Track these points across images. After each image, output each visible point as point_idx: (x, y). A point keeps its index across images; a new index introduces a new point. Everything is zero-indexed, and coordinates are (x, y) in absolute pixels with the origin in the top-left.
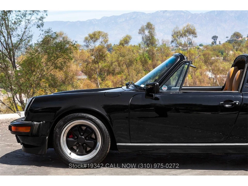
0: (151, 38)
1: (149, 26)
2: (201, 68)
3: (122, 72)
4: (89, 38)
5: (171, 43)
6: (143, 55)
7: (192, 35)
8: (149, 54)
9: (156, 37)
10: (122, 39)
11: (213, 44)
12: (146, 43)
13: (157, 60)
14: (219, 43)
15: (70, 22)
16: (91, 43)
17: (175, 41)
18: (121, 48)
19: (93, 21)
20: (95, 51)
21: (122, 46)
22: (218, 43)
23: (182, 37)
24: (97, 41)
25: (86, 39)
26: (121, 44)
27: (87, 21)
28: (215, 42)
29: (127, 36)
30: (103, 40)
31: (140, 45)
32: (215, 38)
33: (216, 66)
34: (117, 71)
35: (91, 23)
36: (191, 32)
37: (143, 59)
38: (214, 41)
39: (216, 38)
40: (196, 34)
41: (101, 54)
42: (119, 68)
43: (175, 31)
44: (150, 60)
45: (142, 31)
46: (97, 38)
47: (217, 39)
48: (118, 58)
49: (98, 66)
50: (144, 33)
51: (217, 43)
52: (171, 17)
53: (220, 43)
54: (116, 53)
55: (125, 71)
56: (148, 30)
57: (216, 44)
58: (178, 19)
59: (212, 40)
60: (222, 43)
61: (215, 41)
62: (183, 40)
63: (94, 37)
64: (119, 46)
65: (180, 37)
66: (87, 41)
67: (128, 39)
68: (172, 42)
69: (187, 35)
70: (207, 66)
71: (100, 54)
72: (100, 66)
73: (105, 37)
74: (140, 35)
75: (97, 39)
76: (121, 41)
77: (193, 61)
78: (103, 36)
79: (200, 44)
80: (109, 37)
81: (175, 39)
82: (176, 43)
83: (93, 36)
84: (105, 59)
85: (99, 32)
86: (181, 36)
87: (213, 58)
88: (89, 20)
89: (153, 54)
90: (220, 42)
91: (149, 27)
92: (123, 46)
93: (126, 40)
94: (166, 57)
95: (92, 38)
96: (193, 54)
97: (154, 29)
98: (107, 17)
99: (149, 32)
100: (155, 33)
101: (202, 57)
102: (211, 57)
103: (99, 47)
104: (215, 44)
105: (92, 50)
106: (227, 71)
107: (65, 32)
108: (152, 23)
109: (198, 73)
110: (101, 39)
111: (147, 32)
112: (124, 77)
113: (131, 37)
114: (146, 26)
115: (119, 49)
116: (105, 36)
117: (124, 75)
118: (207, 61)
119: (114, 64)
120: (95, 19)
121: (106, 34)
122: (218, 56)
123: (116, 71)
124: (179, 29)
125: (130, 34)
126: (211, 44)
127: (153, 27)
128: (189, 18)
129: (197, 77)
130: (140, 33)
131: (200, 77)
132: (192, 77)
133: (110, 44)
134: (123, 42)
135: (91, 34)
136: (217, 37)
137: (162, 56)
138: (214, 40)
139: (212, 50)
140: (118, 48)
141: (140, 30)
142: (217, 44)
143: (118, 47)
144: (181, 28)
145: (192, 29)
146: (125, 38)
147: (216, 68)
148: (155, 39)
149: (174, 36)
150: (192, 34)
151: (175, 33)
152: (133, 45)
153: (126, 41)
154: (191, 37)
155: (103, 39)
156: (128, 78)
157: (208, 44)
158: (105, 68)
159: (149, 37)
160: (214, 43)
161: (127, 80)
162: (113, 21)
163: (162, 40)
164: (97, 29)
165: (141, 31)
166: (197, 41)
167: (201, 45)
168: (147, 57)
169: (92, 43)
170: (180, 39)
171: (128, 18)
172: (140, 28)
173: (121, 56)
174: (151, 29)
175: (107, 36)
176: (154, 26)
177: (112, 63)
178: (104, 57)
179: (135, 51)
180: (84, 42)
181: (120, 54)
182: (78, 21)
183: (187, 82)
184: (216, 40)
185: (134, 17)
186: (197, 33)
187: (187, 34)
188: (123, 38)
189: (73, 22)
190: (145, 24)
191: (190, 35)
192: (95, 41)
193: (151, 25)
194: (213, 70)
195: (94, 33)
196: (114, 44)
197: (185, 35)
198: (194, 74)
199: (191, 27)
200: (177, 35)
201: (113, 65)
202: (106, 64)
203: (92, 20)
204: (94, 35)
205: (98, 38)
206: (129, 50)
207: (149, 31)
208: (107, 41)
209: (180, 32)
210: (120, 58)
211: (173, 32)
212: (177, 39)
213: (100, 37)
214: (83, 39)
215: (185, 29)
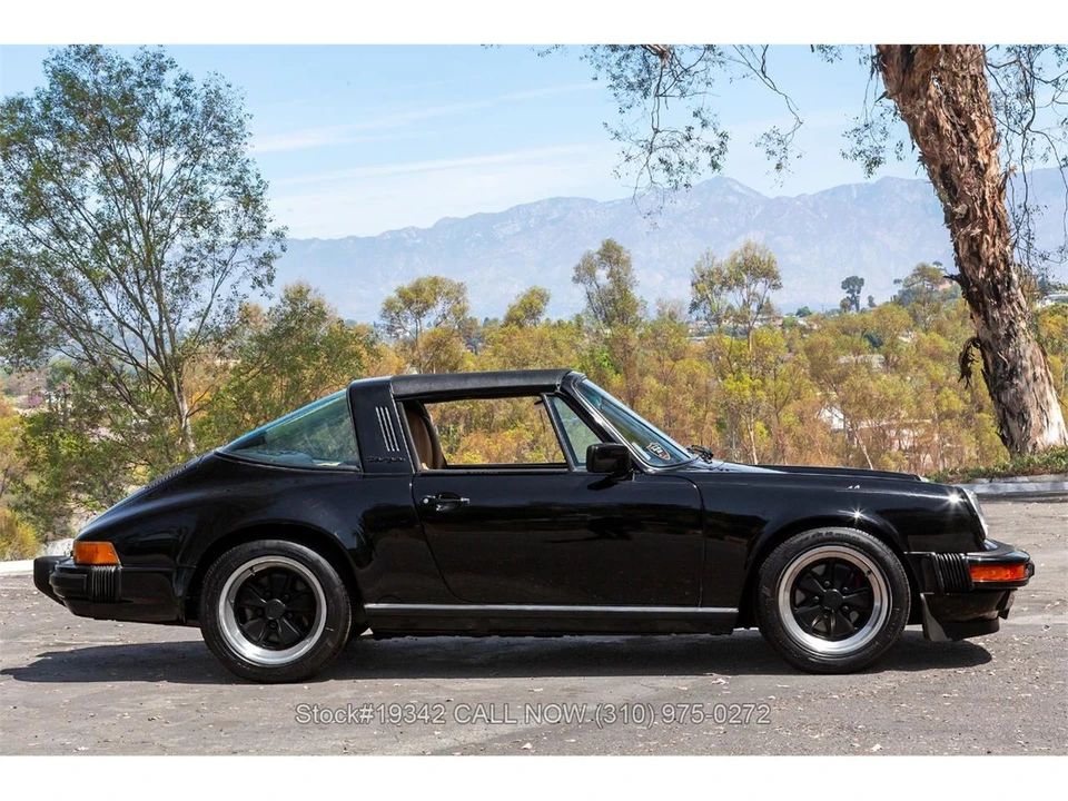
0: (617, 297)
1: (611, 254)
2: (799, 398)
3: (520, 419)
4: (400, 304)
5: (690, 312)
6: (592, 357)
7: (764, 279)
8: (613, 355)
9: (636, 293)
10: (514, 301)
11: (844, 306)
12: (600, 313)
13: (642, 374)
14: (868, 302)
15: (319, 240)
16: (406, 321)
17: (703, 303)
18: (514, 333)
19: (405, 236)
20: (421, 345)
21: (515, 328)
22: (863, 303)
23: (730, 289)
24: (429, 311)
25: (389, 306)
26: (514, 319)
27: (383, 234)
28: (855, 301)
29: (533, 292)
30: (447, 307)
31: (579, 320)
32: (853, 284)
33: (853, 388)
34: (501, 418)
35: (396, 242)
36: (757, 269)
37: (593, 371)
38: (850, 295)
39: (857, 287)
40: (775, 277)
41: (443, 357)
42: (509, 405)
43: (703, 267)
44: (617, 372)
45: (584, 272)
46: (427, 301)
47: (860, 287)
50: (595, 279)
51: (860, 303)
52: (692, 211)
53: (871, 304)
54: (495, 353)
55: (531, 416)
56: (608, 269)
57: (857, 306)
58: (716, 220)
59: (844, 294)
60: (878, 302)
61: (853, 295)
62: (733, 299)
63: (415, 299)
64: (505, 329)
65: (721, 288)
66: (393, 314)
67: (538, 301)
68: (694, 306)
69: (746, 282)
70: (822, 389)
71: (438, 358)
73: (457, 299)
74: (580, 285)
75: (427, 306)
76: (512, 309)
77: (772, 372)
78: (447, 294)
79: (801, 308)
80: (469, 296)
81: (705, 298)
82: (708, 311)
83: (413, 296)
85: (435, 281)
86: (724, 284)
87: (843, 360)
88: (390, 232)
89: (628, 351)
90: (871, 299)
91: (609, 257)
92: (521, 326)
93: (531, 306)
94: (675, 360)
95: (409, 303)
96: (767, 349)
97: (627, 262)
98: (456, 222)
99: (610, 275)
100: (632, 278)
101: (802, 357)
102: (836, 358)
103: (433, 334)
104: (854, 306)
105: (413, 345)
106: (892, 404)
107: (313, 286)
108: (619, 242)
109: (788, 417)
110: (440, 306)
111: (602, 275)
112: (529, 437)
113: (547, 292)
114: (598, 253)
115: (507, 339)
116: (456, 293)
117: (528, 430)
118: (821, 371)
120: (413, 227)
121: (460, 286)
122: (857, 352)
123: (498, 418)
124: (717, 261)
125: (541, 285)
126: (839, 307)
127: (624, 256)
128: (758, 212)
129: (788, 430)
130: (577, 280)
131: (799, 430)
132: (770, 432)
133: (473, 321)
134: (519, 313)
135: (406, 287)
136: (862, 280)
137: (659, 360)
138: (851, 291)
139: (839, 331)
140: (501, 336)
141: (577, 268)
142: (861, 308)
143: (504, 333)
144: (724, 257)
145: (762, 259)
146: (526, 296)
147: (853, 395)
148: (634, 300)
149: (699, 286)
150: (764, 276)
151: (702, 276)
152: (554, 320)
153: (529, 308)
154: (759, 287)
155: (450, 305)
156: (541, 440)
157: (829, 310)
158: (458, 407)
159: (611, 292)
160: (849, 303)
161: (538, 448)
162: (479, 235)
163: (659, 302)
164: (423, 270)
165: (582, 272)
166: (785, 300)
167: (801, 313)
168: (606, 363)
169: (409, 320)
170: (723, 297)
171: (532, 221)
172: (577, 261)
173: (514, 364)
174: (618, 263)
175: (462, 294)
176: (627, 255)
178: (455, 367)
179: (562, 345)
180: (383, 316)
181: (512, 355)
182: (349, 237)
183: (751, 449)
184: (859, 292)
185: (556, 215)
186: (780, 274)
187: (745, 277)
188: (521, 298)
189: (330, 241)
190: (596, 247)
191: (756, 282)
192: (419, 314)
193: (619, 250)
194: (842, 403)
195: (418, 283)
196: (487, 319)
197: (739, 283)
198: (774, 418)
199: (757, 254)
200: (709, 282)
203: (402, 230)
204: (417, 289)
205: (431, 301)
206: (543, 340)
207: (611, 271)
208: (463, 311)
209: (719, 271)
211: (696, 272)
212: (710, 296)
213: (439, 298)
214: (380, 307)
215: (739, 259)
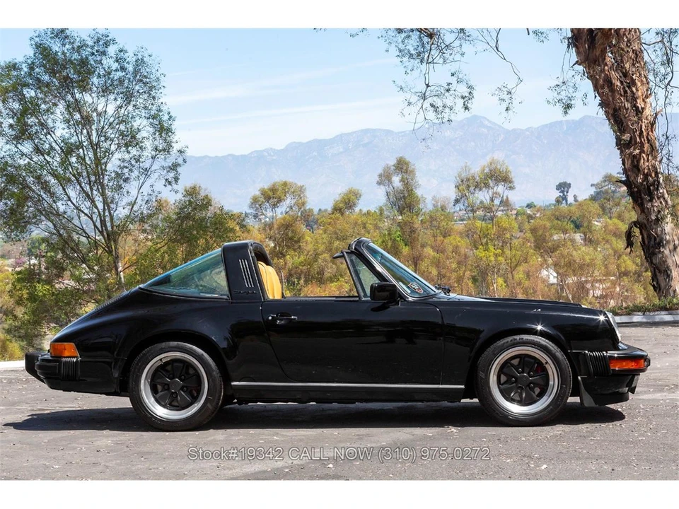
0: (406, 195)
1: (402, 166)
2: (526, 262)
3: (341, 276)
4: (262, 199)
5: (454, 205)
6: (390, 234)
7: (503, 183)
8: (404, 233)
9: (419, 192)
10: (338, 198)
11: (558, 201)
12: (395, 205)
13: (423, 246)
14: (573, 199)
15: (209, 157)
16: (266, 210)
17: (463, 199)
18: (338, 219)
19: (266, 154)
20: (276, 226)
21: (338, 215)
22: (570, 199)
23: (480, 190)
24: (281, 204)
25: (255, 200)
26: (338, 209)
27: (251, 153)
28: (565, 198)
29: (350, 192)
30: (293, 201)
31: (381, 210)
32: (563, 187)
33: (562, 256)
34: (329, 275)
35: (260, 159)
36: (498, 176)
37: (390, 244)
38: (562, 194)
39: (566, 189)
40: (511, 182)
41: (290, 234)
42: (334, 266)
43: (463, 175)
44: (406, 245)
45: (385, 178)
46: (280, 197)
47: (568, 189)
48: (330, 243)
49: (286, 263)
50: (391, 183)
51: (568, 199)
52: (456, 138)
53: (576, 200)
54: (325, 232)
56: (400, 176)
57: (566, 201)
58: (473, 144)
59: (557, 194)
60: (580, 199)
61: (564, 194)
62: (482, 196)
63: (272, 196)
64: (332, 216)
65: (474, 189)
66: (257, 206)
67: (353, 197)
68: (457, 201)
69: (491, 185)
70: (542, 256)
71: (287, 235)
72: (290, 265)
73: (299, 196)
74: (382, 187)
75: (280, 200)
76: (337, 202)
77: (508, 245)
78: (293, 192)
79: (529, 202)
80: (308, 193)
81: (464, 196)
82: (466, 205)
83: (271, 194)
84: (300, 247)
85: (285, 184)
86: (476, 186)
87: (555, 237)
88: (256, 151)
89: (413, 231)
90: (575, 197)
91: (401, 168)
92: (342, 214)
93: (349, 200)
94: (444, 237)
95: (268, 198)
96: (505, 229)
97: (412, 172)
98: (300, 144)
99: (402, 180)
100: (416, 182)
101: (529, 235)
102: (551, 235)
103: (284, 219)
104: (564, 202)
105: (270, 226)
106: (588, 266)
108: (408, 159)
109: (519, 274)
110: (289, 201)
111: (396, 180)
113: (360, 192)
114: (394, 166)
115: (333, 223)
116: (299, 192)
117: (346, 283)
118: (542, 245)
119: (320, 257)
120: (271, 149)
121: (302, 187)
122: (565, 231)
123: (327, 274)
124: (472, 172)
125: (356, 187)
126: (554, 202)
127: (411, 168)
128: (500, 139)
129: (519, 284)
130: (379, 183)
131: (527, 283)
132: (507, 285)
133: (311, 210)
134: (341, 205)
135: (266, 187)
136: (570, 184)
137: (434, 236)
138: (563, 192)
139: (553, 217)
140: (329, 221)
141: (380, 176)
142: (569, 203)
143: (331, 218)
144: (477, 168)
145: (501, 170)
146: (346, 194)
147: (563, 260)
148: (417, 197)
149: (460, 188)
150: (503, 181)
151: (462, 181)
152: (365, 210)
153: (347, 203)
154: (500, 188)
155: (295, 200)
157: (547, 204)
158: (301, 267)
159: (402, 192)
160: (561, 199)
162: (315, 154)
163: (434, 199)
164: (278, 177)
165: (383, 178)
166: (518, 198)
167: (529, 206)
168: (399, 239)
169: (268, 210)
170: (476, 195)
171: (350, 145)
172: (380, 171)
173: (337, 239)
174: (407, 172)
175: (303, 192)
176: (413, 167)
177: (316, 255)
178: (298, 241)
179: (370, 226)
180: (251, 207)
181: (336, 233)
182: (229, 155)
184: (567, 192)
185: (366, 141)
186: (513, 180)
187: (490, 181)
188: (342, 195)
189: (216, 158)
190: (392, 162)
191: (498, 185)
192: (275, 206)
193: (407, 164)
194: (555, 265)
195: (274, 185)
196: (320, 210)
197: (487, 186)
198: (510, 276)
199: (498, 167)
200: (467, 185)
201: (320, 261)
202: (302, 258)
203: (264, 151)
204: (273, 189)
205: (282, 197)
206: (356, 223)
207: (402, 178)
208: (303, 204)
209: (474, 178)
210: (336, 244)
211: (458, 178)
212: (467, 194)
213: (288, 195)
214: (248, 201)
215: (487, 170)
